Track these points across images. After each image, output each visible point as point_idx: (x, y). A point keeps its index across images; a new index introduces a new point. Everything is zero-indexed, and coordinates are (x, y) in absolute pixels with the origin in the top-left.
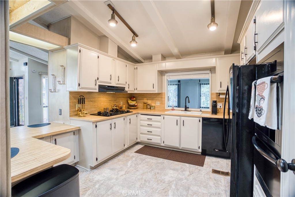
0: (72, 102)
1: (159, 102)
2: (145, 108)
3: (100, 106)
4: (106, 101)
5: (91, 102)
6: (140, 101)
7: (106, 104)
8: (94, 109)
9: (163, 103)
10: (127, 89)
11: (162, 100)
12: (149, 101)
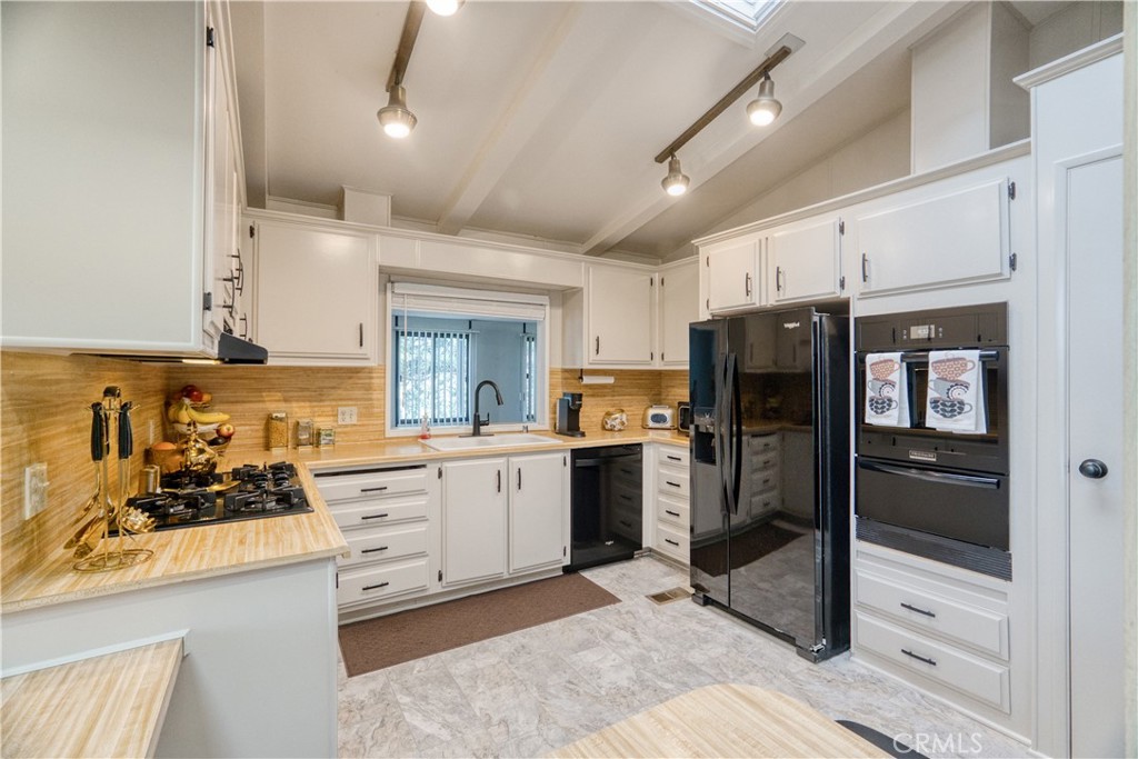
1: (355, 409)
6: (242, 407)
9: (376, 410)
11: (371, 399)
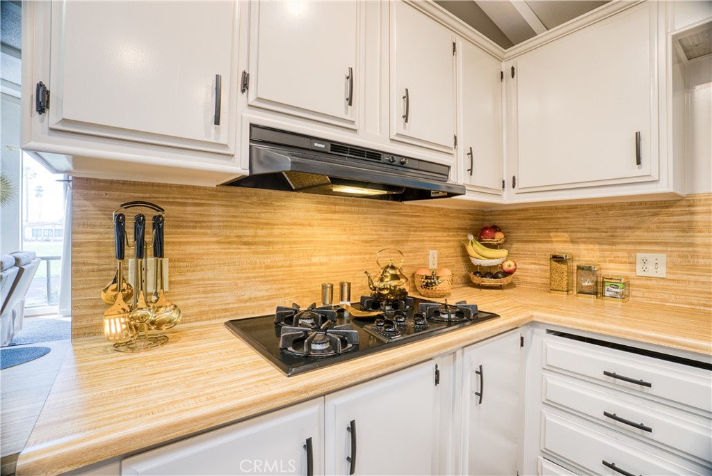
0: (99, 244)
1: (662, 258)
2: (564, 284)
3: (307, 269)
4: (341, 243)
5: (245, 249)
6: (531, 246)
7: (342, 258)
8: (261, 291)
10: (457, 177)
11: (692, 245)
12: (582, 246)
